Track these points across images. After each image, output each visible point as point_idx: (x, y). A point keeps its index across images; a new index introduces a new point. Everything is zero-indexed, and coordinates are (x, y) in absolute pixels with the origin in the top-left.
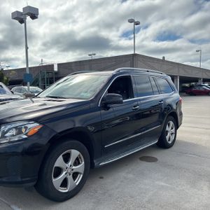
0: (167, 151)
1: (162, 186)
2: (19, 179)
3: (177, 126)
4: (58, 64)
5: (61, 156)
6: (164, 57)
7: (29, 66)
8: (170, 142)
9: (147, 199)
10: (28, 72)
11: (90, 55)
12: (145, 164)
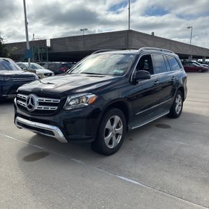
0: (176, 120)
1: (182, 145)
2: (85, 137)
3: (183, 99)
4: (51, 40)
5: (109, 121)
6: (153, 33)
8: (178, 113)
9: (173, 153)
10: (28, 48)
11: (82, 30)
12: (161, 130)
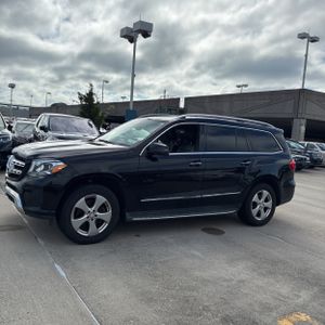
4: (186, 99)
5: (83, 199)
7: (135, 99)
10: (131, 108)
11: (239, 86)
